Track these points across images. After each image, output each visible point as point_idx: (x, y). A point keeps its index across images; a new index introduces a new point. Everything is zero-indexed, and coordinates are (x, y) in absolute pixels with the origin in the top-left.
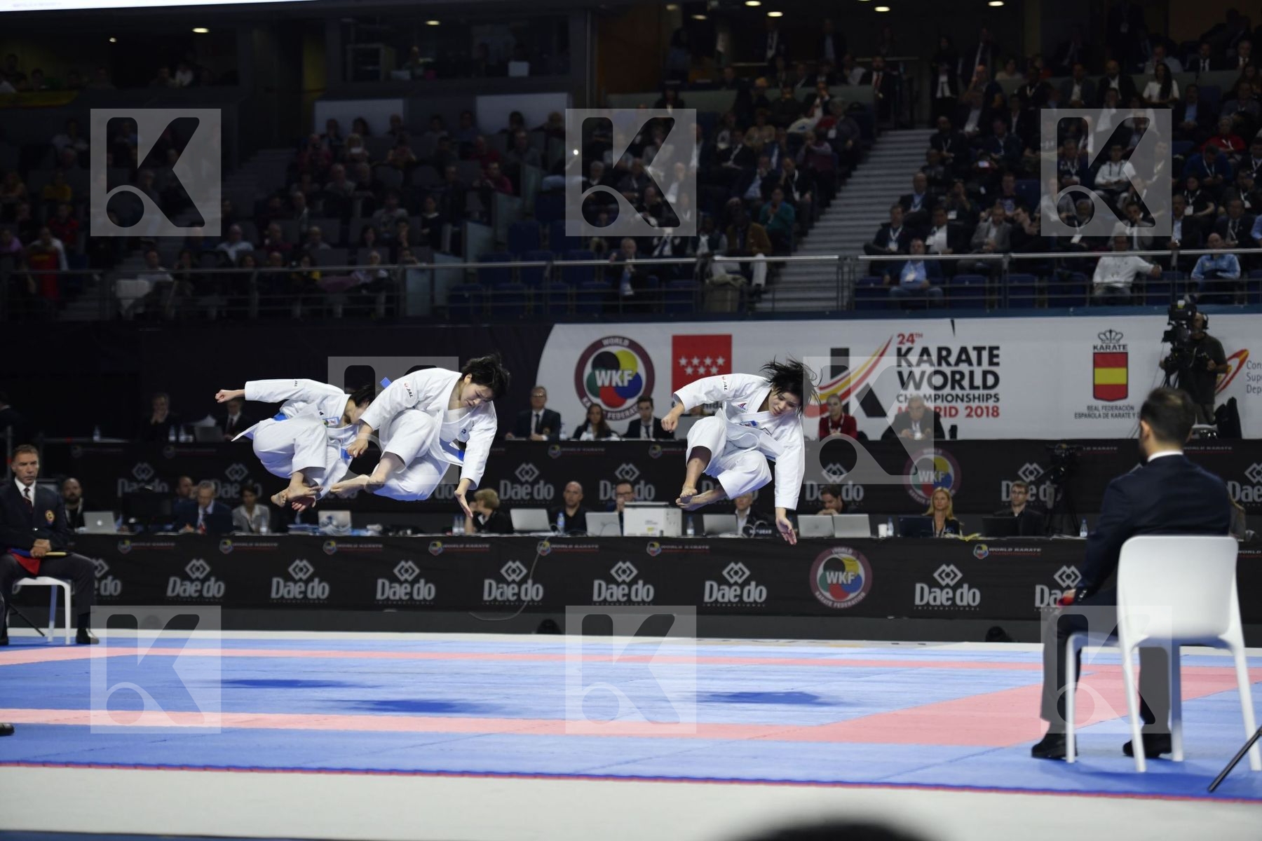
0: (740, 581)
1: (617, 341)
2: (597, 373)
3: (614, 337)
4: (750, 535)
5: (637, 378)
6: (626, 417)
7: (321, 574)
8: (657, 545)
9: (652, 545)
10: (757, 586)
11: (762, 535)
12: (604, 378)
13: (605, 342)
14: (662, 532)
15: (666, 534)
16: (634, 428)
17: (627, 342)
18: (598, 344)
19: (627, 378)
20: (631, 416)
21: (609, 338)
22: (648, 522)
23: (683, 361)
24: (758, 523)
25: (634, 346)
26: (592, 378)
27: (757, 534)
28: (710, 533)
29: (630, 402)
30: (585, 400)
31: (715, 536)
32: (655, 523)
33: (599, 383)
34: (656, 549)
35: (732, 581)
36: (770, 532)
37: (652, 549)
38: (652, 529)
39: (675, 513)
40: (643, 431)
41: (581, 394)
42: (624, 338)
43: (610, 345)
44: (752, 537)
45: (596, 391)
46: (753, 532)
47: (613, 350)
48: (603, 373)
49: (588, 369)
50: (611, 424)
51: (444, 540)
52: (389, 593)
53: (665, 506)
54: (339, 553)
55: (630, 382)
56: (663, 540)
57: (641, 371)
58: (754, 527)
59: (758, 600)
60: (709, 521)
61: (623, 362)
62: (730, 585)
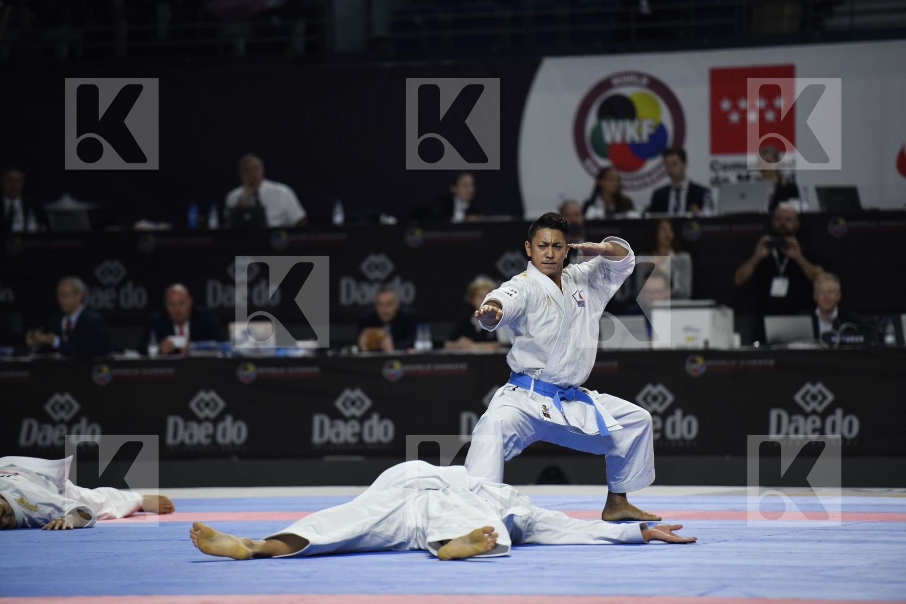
0: (820, 409)
1: (632, 79)
2: (605, 125)
3: (627, 74)
4: (831, 343)
5: (660, 130)
6: (646, 185)
7: (234, 410)
8: (700, 360)
9: (694, 361)
10: (845, 415)
11: (851, 344)
12: (613, 132)
13: (616, 81)
14: (706, 343)
15: (713, 345)
16: (660, 200)
17: (645, 81)
18: (605, 85)
19: (647, 130)
20: (653, 182)
21: (620, 75)
22: (687, 329)
23: (726, 105)
24: (843, 326)
25: (656, 85)
26: (598, 131)
27: (842, 343)
28: (776, 341)
29: (652, 164)
30: (588, 162)
31: (783, 347)
32: (697, 331)
33: (608, 138)
34: (698, 366)
35: (808, 409)
36: (861, 339)
37: (694, 366)
38: (693, 339)
39: (725, 315)
40: (672, 201)
41: (583, 154)
42: (640, 75)
43: (622, 85)
44: (836, 346)
45: (602, 149)
46: (836, 339)
47: (628, 91)
48: (613, 125)
49: (592, 120)
50: (628, 194)
51: (404, 360)
52: (329, 434)
53: (710, 307)
54: (260, 381)
55: (651, 137)
56: (708, 353)
57: (667, 119)
58: (838, 334)
59: (847, 435)
60: (774, 325)
61: (642, 108)
62: (806, 415)
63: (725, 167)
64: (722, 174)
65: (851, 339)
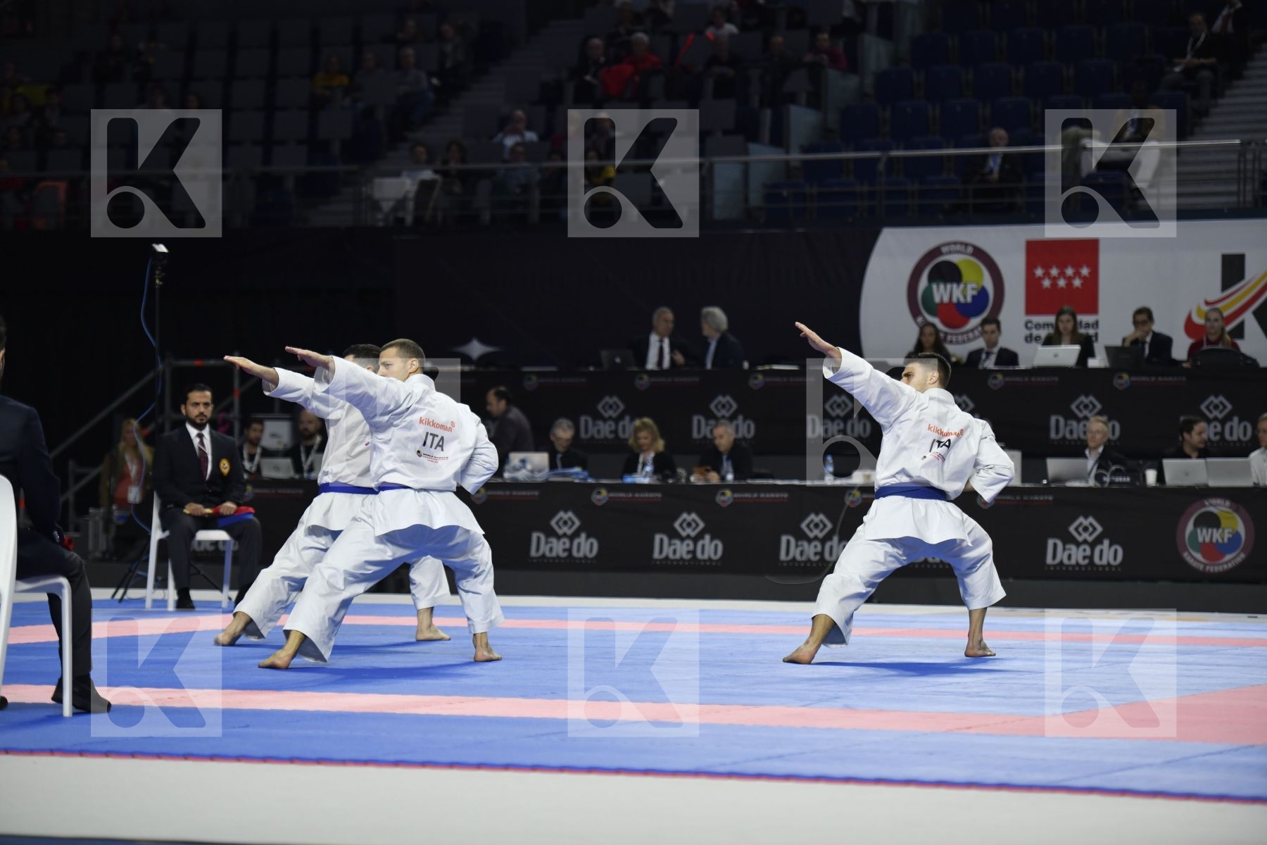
0: (1090, 539)
1: (958, 247)
2: (938, 287)
3: (955, 243)
4: (1103, 483)
5: (983, 292)
6: (969, 340)
7: (588, 528)
10: (1111, 545)
12: (942, 293)
13: (944, 249)
17: (970, 249)
18: (936, 252)
19: (971, 292)
20: (975, 339)
21: (948, 244)
23: (1039, 272)
24: (1113, 468)
25: (979, 254)
26: (928, 293)
27: (1112, 483)
28: (1054, 480)
29: (974, 322)
31: (1061, 485)
33: (937, 298)
35: (1080, 539)
41: (915, 312)
42: (966, 245)
43: (950, 252)
45: (933, 308)
46: (1107, 479)
47: (955, 258)
48: (942, 287)
49: (923, 282)
50: (951, 348)
52: (667, 551)
54: (610, 503)
55: (974, 297)
57: (989, 284)
58: (1108, 474)
59: (1112, 562)
60: (1055, 466)
61: (966, 273)
62: (1078, 544)
63: (1038, 326)
64: (1035, 332)
65: (1119, 479)
